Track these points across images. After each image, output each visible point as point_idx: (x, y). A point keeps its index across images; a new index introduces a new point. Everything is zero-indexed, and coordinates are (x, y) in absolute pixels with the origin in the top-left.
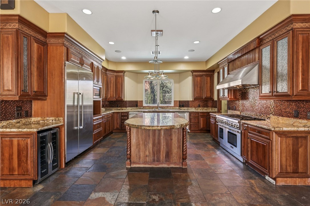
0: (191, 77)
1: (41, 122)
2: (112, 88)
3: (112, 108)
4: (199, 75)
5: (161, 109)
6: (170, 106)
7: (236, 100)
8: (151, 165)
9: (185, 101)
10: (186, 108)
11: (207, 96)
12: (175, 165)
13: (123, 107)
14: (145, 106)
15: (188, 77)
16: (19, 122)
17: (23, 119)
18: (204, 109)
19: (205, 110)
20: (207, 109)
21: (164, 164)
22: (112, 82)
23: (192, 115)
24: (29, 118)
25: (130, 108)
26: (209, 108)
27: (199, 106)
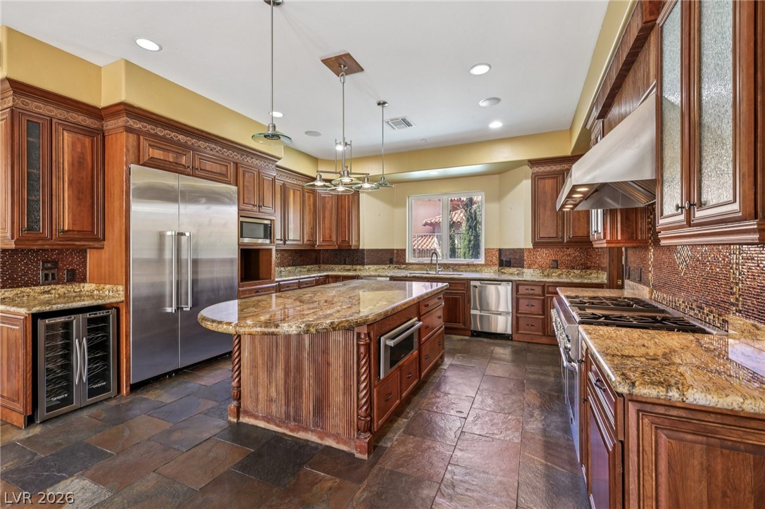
0: (530, 181)
1: (95, 292)
2: (327, 222)
3: (333, 266)
4: (549, 172)
5: (442, 271)
6: (475, 263)
7: (635, 245)
8: (280, 427)
9: (513, 250)
10: (515, 269)
11: (577, 235)
12: (338, 443)
13: (357, 264)
14: (411, 261)
15: (520, 181)
16: (48, 292)
17: (60, 286)
18: (572, 274)
19: (575, 277)
20: (583, 274)
21: (310, 433)
22: (328, 206)
23: (522, 289)
24: (77, 284)
25: (373, 267)
26: (589, 272)
27: (556, 265)
